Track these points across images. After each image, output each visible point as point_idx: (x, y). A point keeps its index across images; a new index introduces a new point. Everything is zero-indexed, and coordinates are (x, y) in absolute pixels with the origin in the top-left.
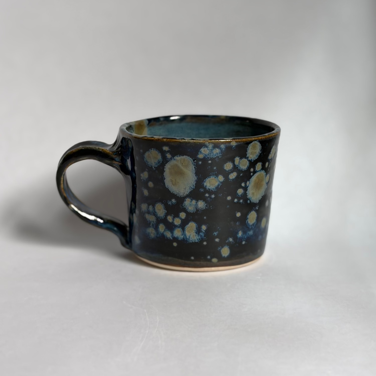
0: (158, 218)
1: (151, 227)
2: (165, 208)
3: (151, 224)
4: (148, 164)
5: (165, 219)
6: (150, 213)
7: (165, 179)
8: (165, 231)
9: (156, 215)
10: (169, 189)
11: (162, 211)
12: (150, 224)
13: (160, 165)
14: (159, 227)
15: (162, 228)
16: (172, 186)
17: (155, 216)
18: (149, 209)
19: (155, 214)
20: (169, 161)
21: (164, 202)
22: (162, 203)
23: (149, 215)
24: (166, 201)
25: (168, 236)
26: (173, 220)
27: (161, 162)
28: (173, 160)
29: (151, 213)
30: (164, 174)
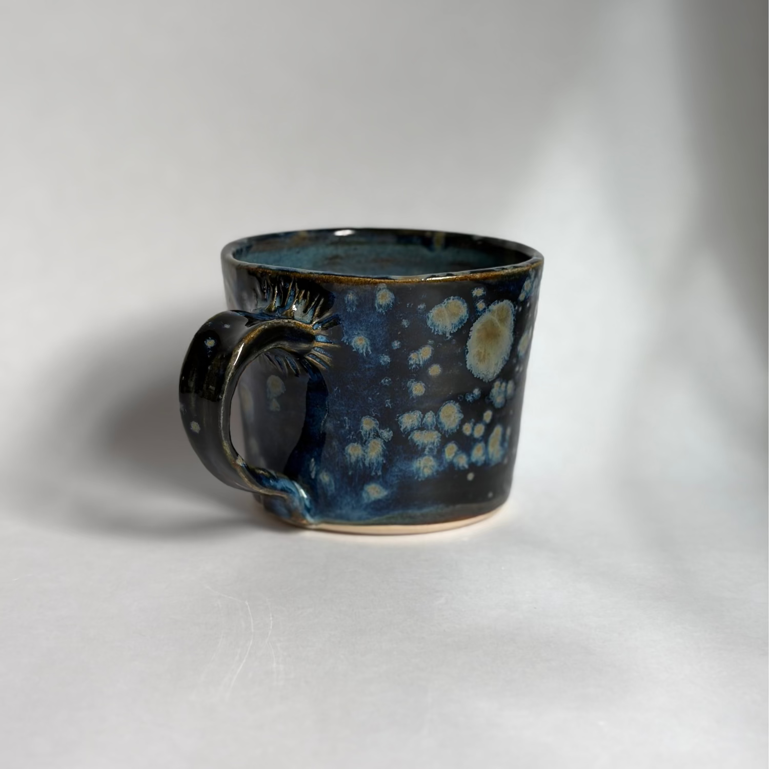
0: (445, 433)
1: (425, 455)
2: (461, 411)
3: (427, 449)
4: (436, 330)
5: (460, 431)
6: (428, 427)
7: (468, 352)
8: (456, 454)
9: (440, 429)
10: (472, 371)
11: (453, 418)
12: (423, 449)
13: (462, 327)
14: (444, 451)
15: (451, 450)
16: (479, 363)
17: (439, 432)
18: (425, 419)
19: (439, 426)
20: (481, 315)
21: (459, 398)
22: (456, 401)
23: (424, 432)
24: (462, 396)
25: (461, 465)
26: (473, 429)
27: (466, 320)
28: (486, 312)
29: (430, 428)
30: (467, 344)
